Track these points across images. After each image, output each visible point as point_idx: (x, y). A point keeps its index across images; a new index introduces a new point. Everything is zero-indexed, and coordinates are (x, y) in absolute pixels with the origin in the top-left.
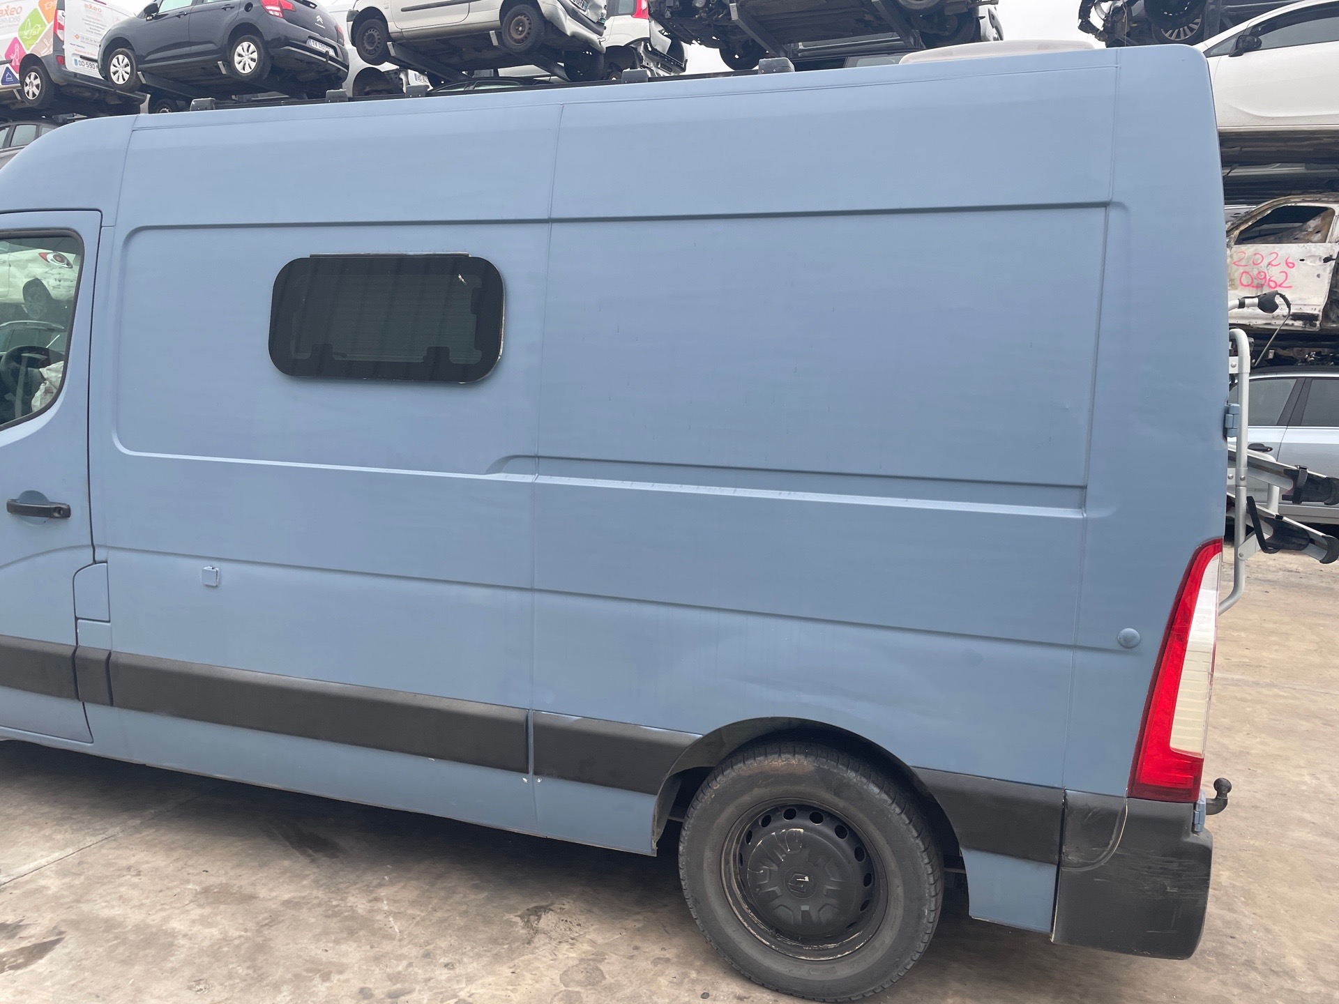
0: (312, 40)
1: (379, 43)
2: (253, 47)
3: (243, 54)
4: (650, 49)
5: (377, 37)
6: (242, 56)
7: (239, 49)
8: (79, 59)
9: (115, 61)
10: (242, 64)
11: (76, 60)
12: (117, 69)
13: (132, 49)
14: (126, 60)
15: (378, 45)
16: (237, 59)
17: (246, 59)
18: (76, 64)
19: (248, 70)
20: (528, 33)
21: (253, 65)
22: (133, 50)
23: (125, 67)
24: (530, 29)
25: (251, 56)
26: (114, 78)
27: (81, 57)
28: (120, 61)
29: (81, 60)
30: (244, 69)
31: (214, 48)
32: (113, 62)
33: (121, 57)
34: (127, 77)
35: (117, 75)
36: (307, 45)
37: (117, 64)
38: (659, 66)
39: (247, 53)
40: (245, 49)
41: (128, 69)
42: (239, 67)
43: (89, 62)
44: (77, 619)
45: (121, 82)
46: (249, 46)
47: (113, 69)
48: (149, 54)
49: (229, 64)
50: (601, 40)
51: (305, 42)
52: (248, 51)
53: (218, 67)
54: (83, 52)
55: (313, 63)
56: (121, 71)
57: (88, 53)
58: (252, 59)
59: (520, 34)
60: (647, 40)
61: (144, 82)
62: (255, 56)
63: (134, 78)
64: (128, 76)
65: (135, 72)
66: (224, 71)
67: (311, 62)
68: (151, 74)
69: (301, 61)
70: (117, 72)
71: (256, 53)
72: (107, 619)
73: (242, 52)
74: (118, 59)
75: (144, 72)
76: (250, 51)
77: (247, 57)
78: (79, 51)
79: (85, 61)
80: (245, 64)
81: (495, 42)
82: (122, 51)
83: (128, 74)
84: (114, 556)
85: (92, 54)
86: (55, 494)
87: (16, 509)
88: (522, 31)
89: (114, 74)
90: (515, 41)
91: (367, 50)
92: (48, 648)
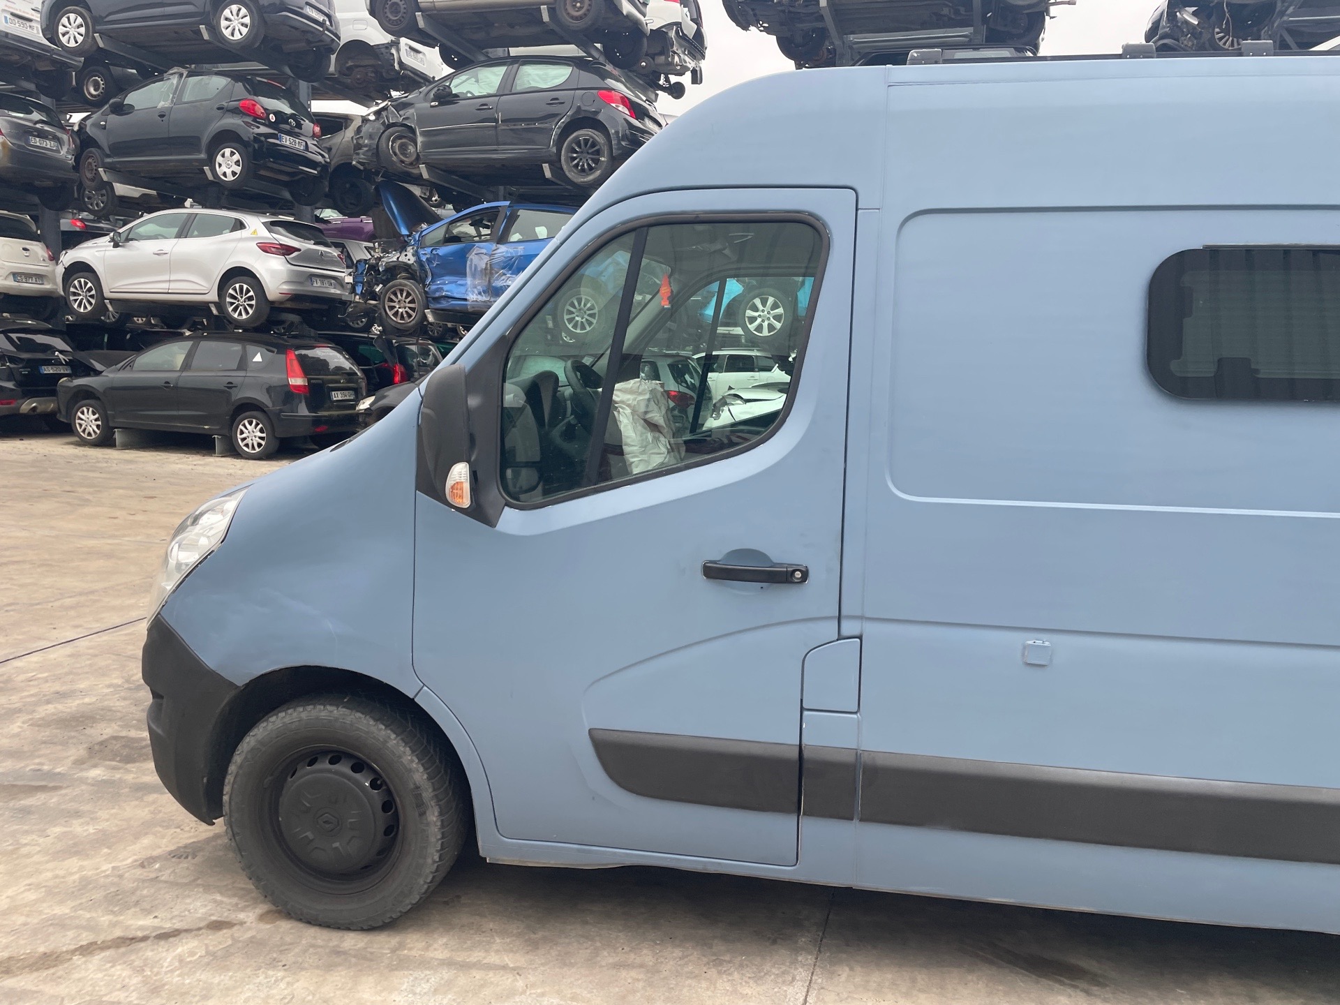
0: (308, 7)
1: (405, 13)
2: (244, 11)
3: (232, 18)
4: (681, 34)
5: (402, 7)
6: (230, 20)
7: (227, 13)
8: (9, 16)
9: (64, 20)
10: (230, 29)
11: (6, 18)
12: (68, 29)
13: (89, 9)
14: (80, 20)
15: (405, 15)
16: (224, 23)
17: (236, 23)
18: (6, 22)
19: (237, 36)
20: (588, 10)
21: (245, 31)
22: (90, 11)
23: (78, 28)
24: (590, 5)
25: (241, 20)
26: (64, 40)
27: (13, 14)
28: (72, 21)
29: (12, 18)
30: (233, 35)
31: (194, 11)
32: (62, 21)
33: (72, 16)
34: (80, 39)
35: (67, 37)
36: (304, 12)
37: (67, 24)
38: (686, 53)
39: (236, 17)
40: (235, 13)
41: (82, 30)
42: (227, 33)
43: (21, 21)
44: (802, 709)
45: (72, 44)
46: (239, 10)
47: (61, 29)
48: (110, 14)
49: (214, 29)
50: (648, 22)
51: (302, 9)
52: (238, 15)
53: (199, 32)
54: (14, 9)
55: (308, 32)
56: (73, 32)
57: (20, 11)
58: (242, 25)
59: (577, 11)
60: (678, 24)
61: (101, 45)
62: (247, 20)
63: (90, 40)
64: (82, 38)
65: (91, 33)
66: (206, 36)
67: (306, 31)
68: (110, 37)
69: (296, 29)
70: (68, 33)
71: (248, 18)
72: (856, 710)
73: (229, 16)
74: (68, 18)
75: (101, 33)
76: (241, 15)
77: (237, 22)
78: (9, 7)
79: (17, 20)
80: (234, 29)
81: (546, 18)
82: (75, 9)
83: (82, 35)
84: (869, 629)
85: (24, 12)
86: (781, 553)
87: (713, 572)
88: (580, 8)
89: (64, 35)
90: (572, 17)
91: (390, 20)
92: (756, 750)
